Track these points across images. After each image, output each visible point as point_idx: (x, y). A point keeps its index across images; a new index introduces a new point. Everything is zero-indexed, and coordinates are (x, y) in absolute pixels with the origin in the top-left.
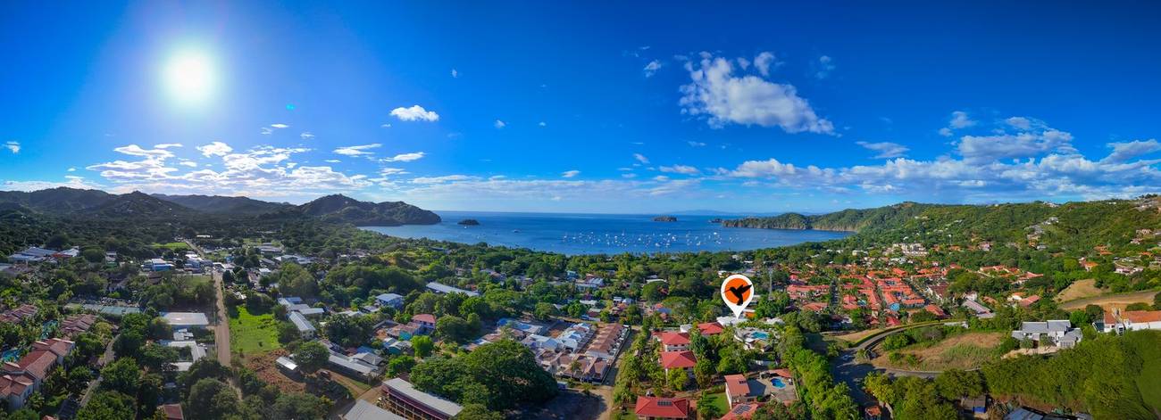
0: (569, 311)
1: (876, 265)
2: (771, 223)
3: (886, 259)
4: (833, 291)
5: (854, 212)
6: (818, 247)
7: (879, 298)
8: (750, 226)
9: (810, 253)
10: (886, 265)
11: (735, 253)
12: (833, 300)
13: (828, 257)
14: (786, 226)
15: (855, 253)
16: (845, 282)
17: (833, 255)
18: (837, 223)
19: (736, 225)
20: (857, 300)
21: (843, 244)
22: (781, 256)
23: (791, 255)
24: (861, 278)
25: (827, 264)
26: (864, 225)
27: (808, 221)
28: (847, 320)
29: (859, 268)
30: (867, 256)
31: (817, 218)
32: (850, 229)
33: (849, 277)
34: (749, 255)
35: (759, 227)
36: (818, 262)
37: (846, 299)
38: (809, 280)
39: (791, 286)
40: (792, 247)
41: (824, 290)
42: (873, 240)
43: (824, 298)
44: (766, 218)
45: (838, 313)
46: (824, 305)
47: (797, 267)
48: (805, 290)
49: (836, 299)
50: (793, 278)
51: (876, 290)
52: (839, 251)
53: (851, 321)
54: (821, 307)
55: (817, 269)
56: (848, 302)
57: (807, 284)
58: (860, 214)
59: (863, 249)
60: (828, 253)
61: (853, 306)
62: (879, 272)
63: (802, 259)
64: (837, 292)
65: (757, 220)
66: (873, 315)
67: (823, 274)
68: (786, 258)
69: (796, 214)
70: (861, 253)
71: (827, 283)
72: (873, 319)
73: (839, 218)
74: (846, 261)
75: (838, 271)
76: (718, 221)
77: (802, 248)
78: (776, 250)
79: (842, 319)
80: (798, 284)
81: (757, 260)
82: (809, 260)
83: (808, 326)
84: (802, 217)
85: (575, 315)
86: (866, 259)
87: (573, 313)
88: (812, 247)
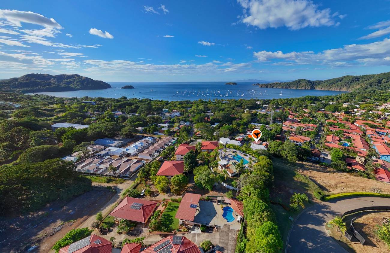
0: (147, 130)
1: (366, 116)
2: (287, 86)
3: (380, 113)
4: (319, 130)
5: (351, 78)
6: (315, 100)
7: (367, 144)
8: (275, 87)
9: (308, 103)
10: (379, 117)
11: (258, 100)
12: (317, 135)
13: (321, 106)
14: (297, 87)
15: (345, 105)
16: (332, 125)
17: (325, 105)
18: (334, 85)
19: (267, 87)
20: (340, 140)
21: (335, 99)
22: (287, 104)
23: (293, 104)
24: (348, 124)
25: (319, 110)
26: (358, 87)
27: (312, 84)
28: (327, 155)
29: (347, 116)
30: (357, 108)
31: (320, 83)
32: (344, 89)
33: (336, 122)
34: (267, 102)
35: (280, 88)
36: (312, 108)
37: (330, 138)
38: (301, 120)
39: (287, 122)
40: (296, 99)
41: (312, 127)
42: (365, 97)
43: (310, 133)
44: (285, 83)
45: (319, 148)
46: (308, 139)
47: (296, 111)
48: (296, 126)
49: (320, 136)
50: (290, 117)
51: (364, 136)
52: (331, 103)
53: (329, 157)
54: (303, 141)
55: (310, 113)
56: (330, 140)
57: (299, 122)
58: (357, 79)
59: (354, 103)
60: (322, 103)
61: (335, 145)
62: (368, 122)
63: (301, 106)
64: (323, 130)
65: (279, 84)
66: (358, 159)
67: (314, 117)
68: (290, 105)
69: (305, 80)
70: (352, 106)
71: (315, 123)
72: (357, 163)
73: (337, 82)
74: (336, 109)
75: (327, 116)
76: (258, 84)
77: (304, 99)
78: (284, 100)
79: (321, 153)
80: (293, 121)
81: (271, 104)
82: (306, 107)
83: (287, 157)
84: (309, 81)
85: (150, 132)
86: (355, 110)
87: (149, 131)
88: (311, 99)
